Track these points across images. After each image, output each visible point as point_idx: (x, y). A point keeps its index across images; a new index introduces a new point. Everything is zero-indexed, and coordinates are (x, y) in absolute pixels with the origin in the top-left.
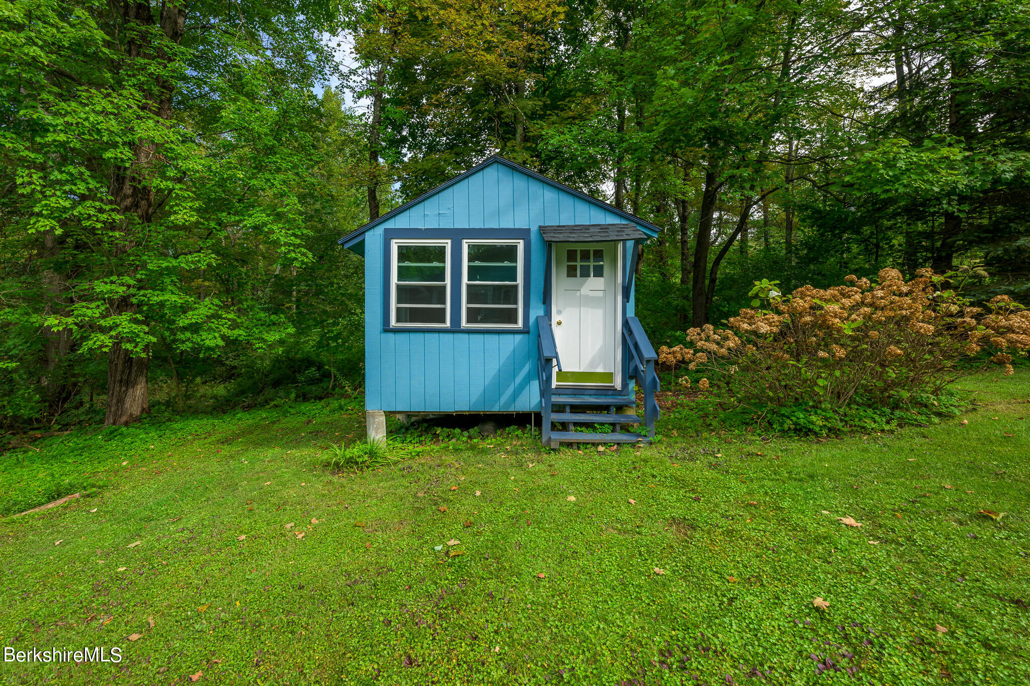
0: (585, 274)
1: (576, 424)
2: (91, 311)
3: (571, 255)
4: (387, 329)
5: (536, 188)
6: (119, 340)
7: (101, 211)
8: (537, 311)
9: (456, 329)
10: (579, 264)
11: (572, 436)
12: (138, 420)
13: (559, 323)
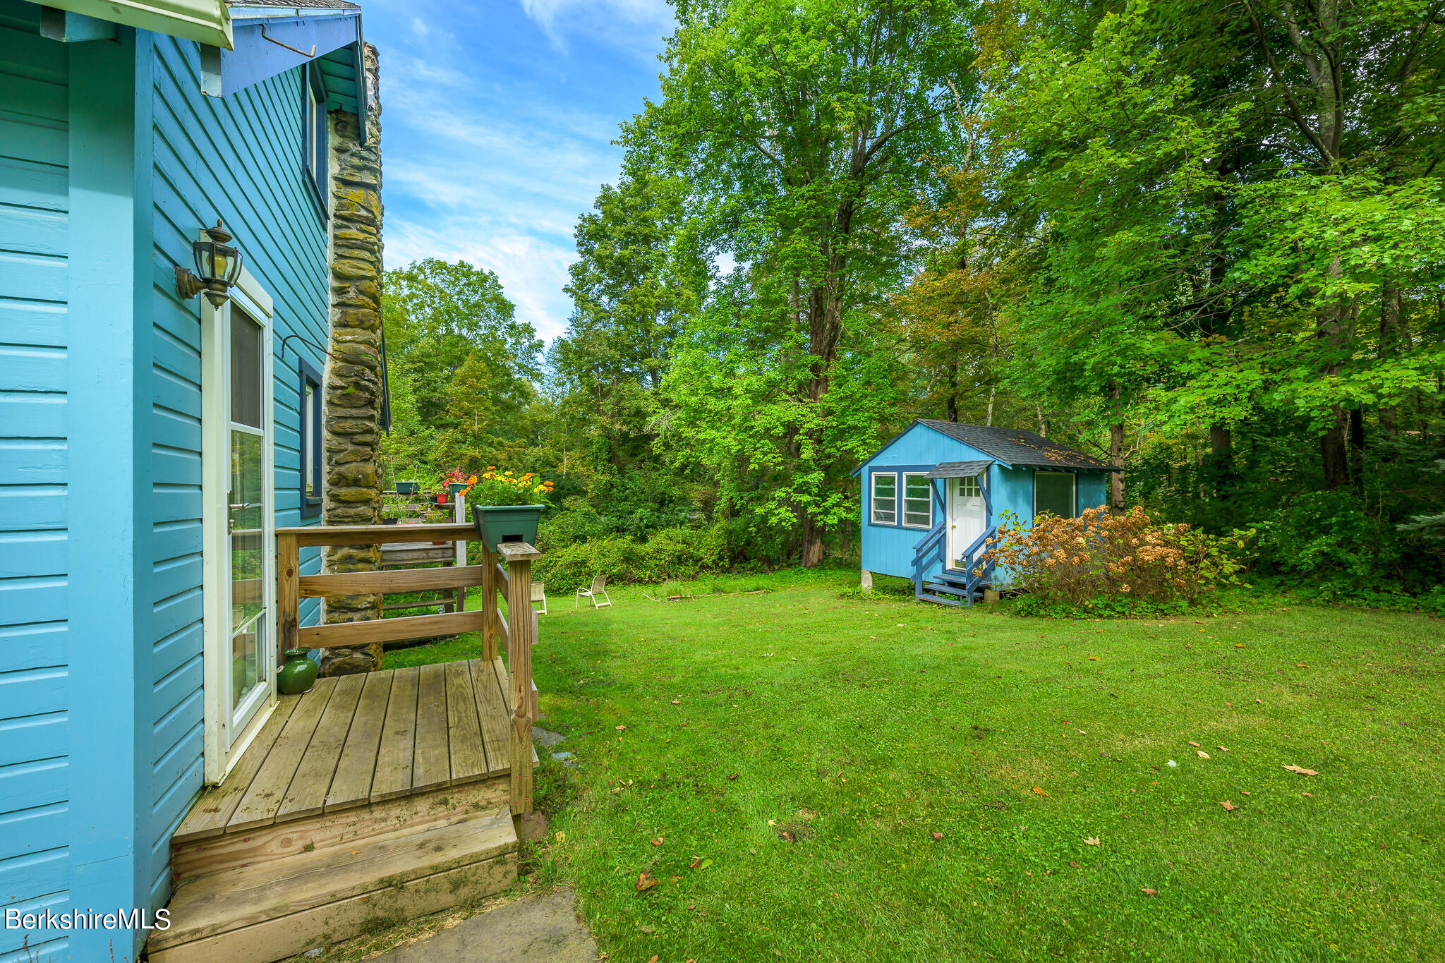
0: (970, 494)
1: (940, 592)
2: (772, 505)
3: (962, 483)
4: (870, 524)
5: (940, 437)
6: (781, 520)
7: (774, 458)
8: (939, 519)
9: (899, 527)
10: (966, 487)
11: (937, 599)
12: (815, 566)
13: (954, 527)
